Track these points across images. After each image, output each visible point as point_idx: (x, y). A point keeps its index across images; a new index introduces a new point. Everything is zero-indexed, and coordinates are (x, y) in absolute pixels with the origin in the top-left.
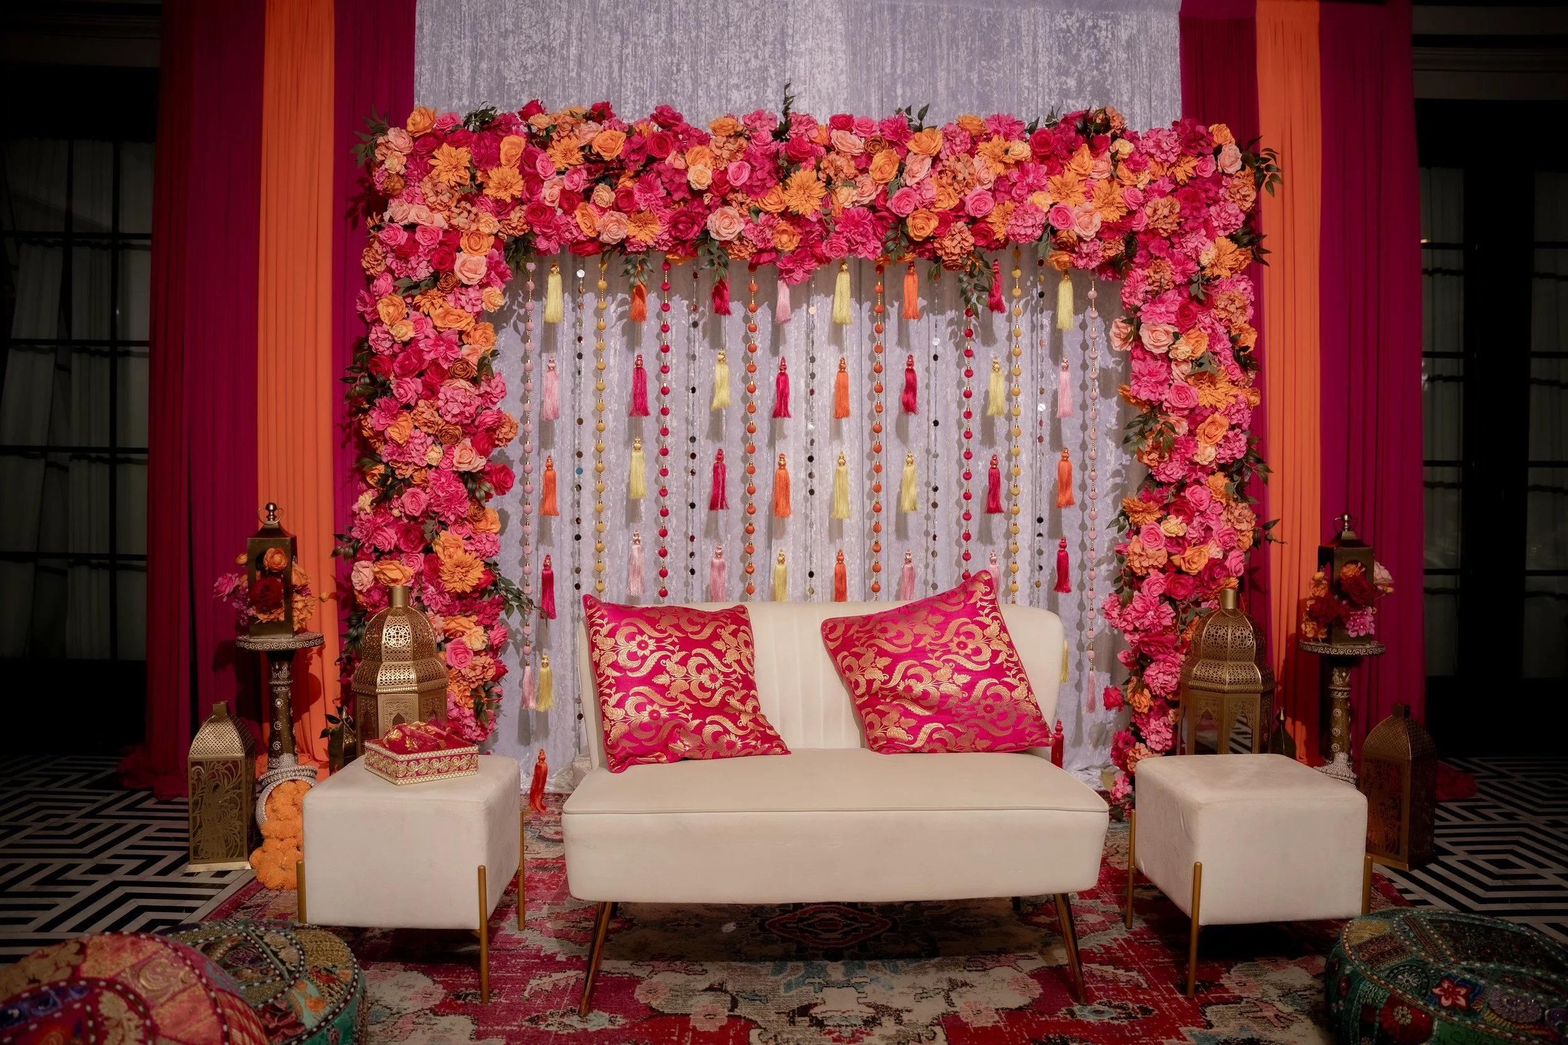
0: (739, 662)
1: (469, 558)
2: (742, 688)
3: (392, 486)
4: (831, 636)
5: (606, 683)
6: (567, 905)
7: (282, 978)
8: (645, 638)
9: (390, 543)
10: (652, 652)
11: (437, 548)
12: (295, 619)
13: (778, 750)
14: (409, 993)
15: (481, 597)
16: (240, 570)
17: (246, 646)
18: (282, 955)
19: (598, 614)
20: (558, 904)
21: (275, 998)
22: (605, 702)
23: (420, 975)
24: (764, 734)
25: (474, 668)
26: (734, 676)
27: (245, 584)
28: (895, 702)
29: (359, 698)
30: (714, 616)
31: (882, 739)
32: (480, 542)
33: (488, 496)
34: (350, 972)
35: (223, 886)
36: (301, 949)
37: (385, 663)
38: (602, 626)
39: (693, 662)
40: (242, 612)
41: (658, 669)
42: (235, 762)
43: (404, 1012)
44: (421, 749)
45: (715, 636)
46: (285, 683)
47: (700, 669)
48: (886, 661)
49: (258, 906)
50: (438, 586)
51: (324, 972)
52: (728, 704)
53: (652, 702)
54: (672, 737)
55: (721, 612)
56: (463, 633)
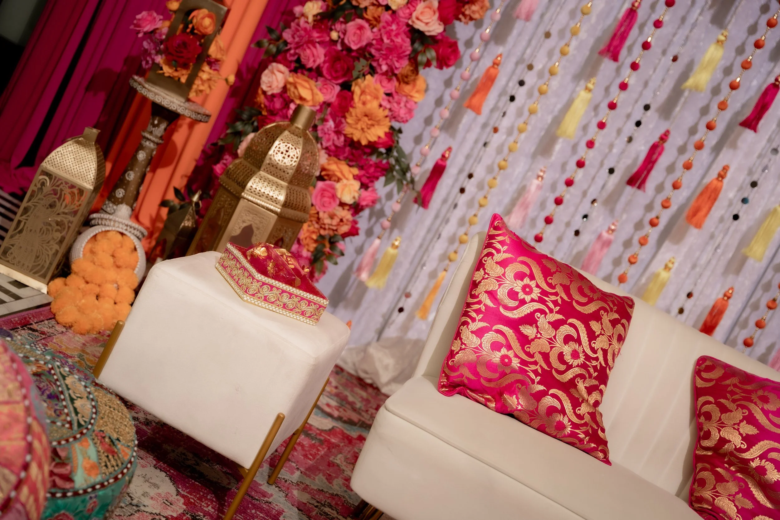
0: (605, 352)
1: (381, 113)
2: (595, 378)
3: (342, 8)
4: (705, 375)
5: (476, 307)
6: (317, 481)
7: (71, 427)
8: (533, 284)
9: (314, 61)
10: (533, 300)
11: (356, 89)
12: (195, 87)
13: (601, 455)
14: (153, 492)
15: (371, 154)
16: (166, 14)
17: (139, 88)
18: (78, 403)
19: (500, 238)
20: (309, 476)
21: (59, 443)
22: (466, 323)
23: (167, 479)
24: (595, 432)
25: (332, 217)
26: (594, 363)
27: (165, 30)
28: (739, 475)
29: (220, 191)
30: (604, 297)
31: (707, 501)
32: (399, 103)
33: (428, 64)
34: (129, 452)
35: (17, 298)
36: (94, 407)
37: (262, 173)
38: (498, 251)
39: (565, 330)
40: (150, 55)
41: (530, 319)
42: (81, 191)
43: (142, 508)
44: (276, 277)
45: (596, 316)
46: (156, 140)
47: (568, 339)
48: (751, 430)
49: (43, 333)
50: (338, 125)
51: (107, 440)
52: (575, 386)
53: (509, 347)
54: (511, 389)
55: (611, 295)
56: (339, 180)
